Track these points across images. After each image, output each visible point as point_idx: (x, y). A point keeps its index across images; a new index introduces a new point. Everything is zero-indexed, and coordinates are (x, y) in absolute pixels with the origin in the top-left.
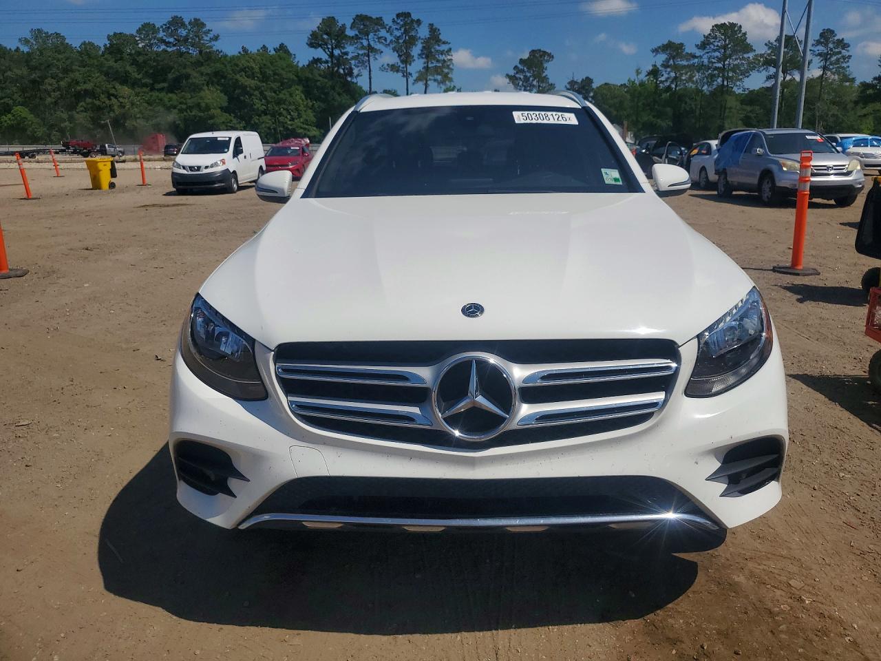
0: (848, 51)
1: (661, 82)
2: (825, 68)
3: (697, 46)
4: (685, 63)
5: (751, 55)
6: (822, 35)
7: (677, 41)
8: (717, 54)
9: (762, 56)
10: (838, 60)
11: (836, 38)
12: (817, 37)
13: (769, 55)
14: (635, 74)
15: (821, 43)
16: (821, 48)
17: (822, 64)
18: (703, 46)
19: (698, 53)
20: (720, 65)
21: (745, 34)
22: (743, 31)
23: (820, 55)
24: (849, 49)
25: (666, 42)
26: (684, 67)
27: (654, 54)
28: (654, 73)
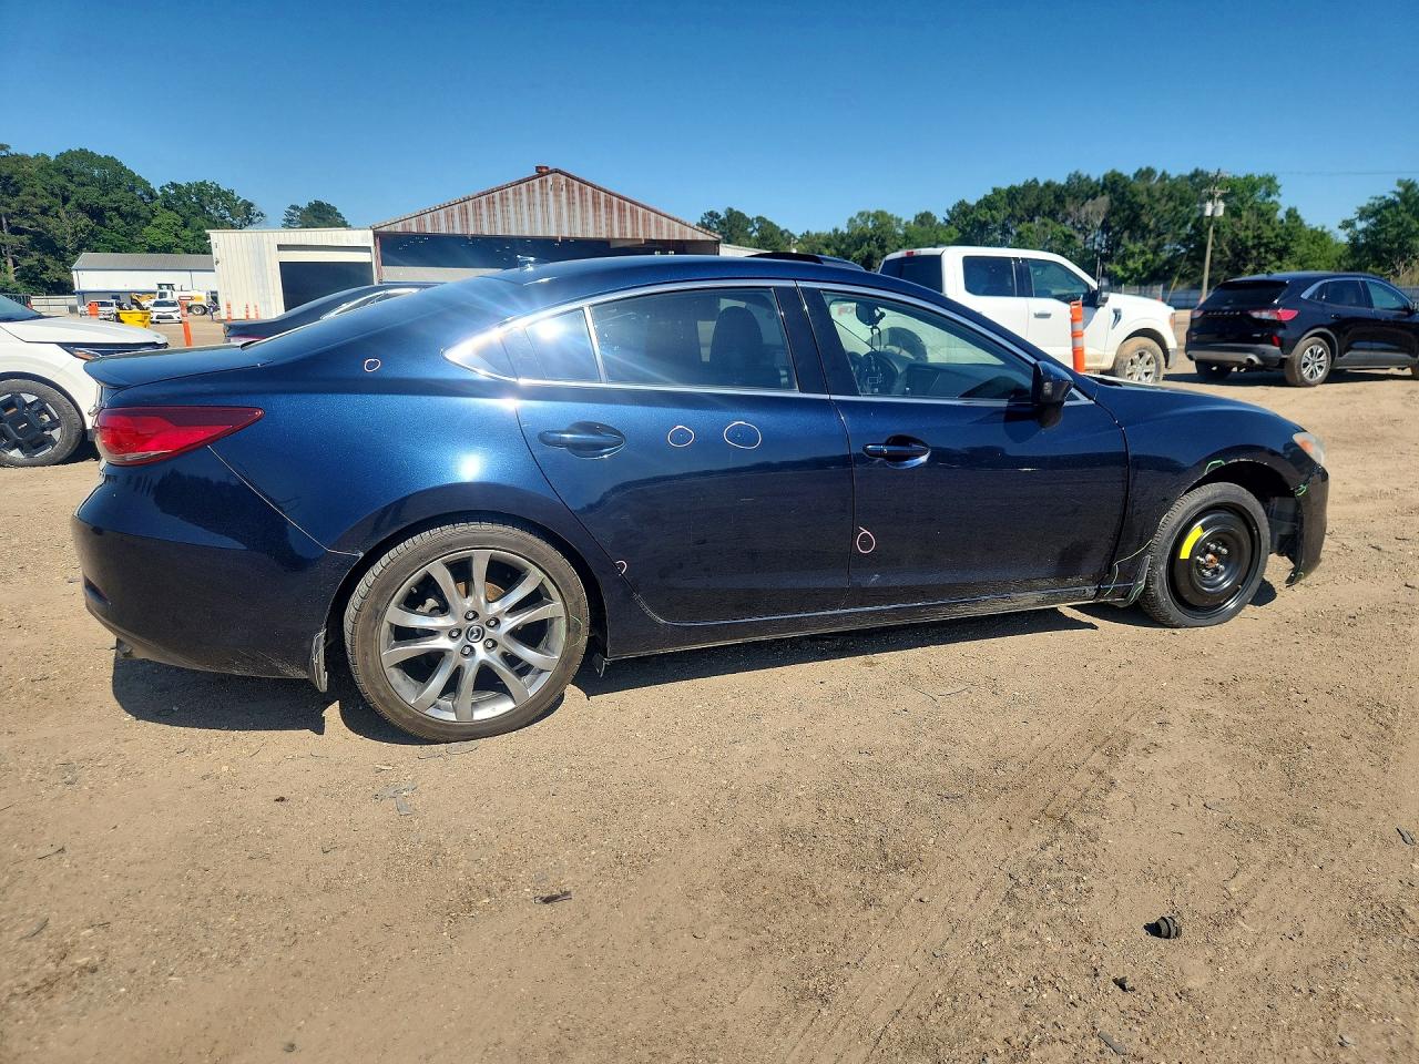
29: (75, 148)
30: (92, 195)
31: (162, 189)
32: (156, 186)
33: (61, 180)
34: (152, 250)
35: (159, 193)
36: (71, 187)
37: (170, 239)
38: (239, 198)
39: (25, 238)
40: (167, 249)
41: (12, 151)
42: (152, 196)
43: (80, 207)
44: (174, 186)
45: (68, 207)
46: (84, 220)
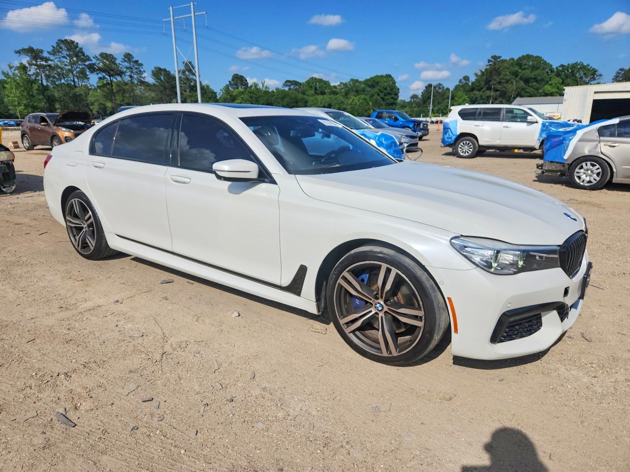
0: (142, 68)
1: (29, 75)
2: (131, 76)
3: (48, 52)
4: (44, 63)
5: (87, 63)
6: (125, 56)
7: (35, 48)
8: (64, 60)
9: (94, 64)
10: (136, 72)
11: (134, 59)
12: (123, 57)
13: (99, 63)
14: (8, 68)
15: (126, 61)
16: (127, 64)
17: (129, 74)
18: (54, 52)
19: (52, 57)
20: (70, 67)
21: (81, 49)
22: (80, 47)
23: (127, 68)
24: (143, 67)
25: (26, 47)
26: (45, 66)
27: (18, 54)
28: (23, 68)
29: (525, 54)
30: (527, 73)
31: (557, 68)
32: (554, 67)
33: (517, 68)
34: (546, 95)
35: (555, 70)
36: (520, 71)
37: (554, 90)
38: (591, 67)
39: (498, 93)
40: (552, 94)
41: (501, 59)
42: (552, 71)
43: (521, 79)
44: (562, 66)
45: (517, 79)
46: (522, 84)
